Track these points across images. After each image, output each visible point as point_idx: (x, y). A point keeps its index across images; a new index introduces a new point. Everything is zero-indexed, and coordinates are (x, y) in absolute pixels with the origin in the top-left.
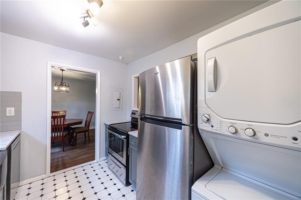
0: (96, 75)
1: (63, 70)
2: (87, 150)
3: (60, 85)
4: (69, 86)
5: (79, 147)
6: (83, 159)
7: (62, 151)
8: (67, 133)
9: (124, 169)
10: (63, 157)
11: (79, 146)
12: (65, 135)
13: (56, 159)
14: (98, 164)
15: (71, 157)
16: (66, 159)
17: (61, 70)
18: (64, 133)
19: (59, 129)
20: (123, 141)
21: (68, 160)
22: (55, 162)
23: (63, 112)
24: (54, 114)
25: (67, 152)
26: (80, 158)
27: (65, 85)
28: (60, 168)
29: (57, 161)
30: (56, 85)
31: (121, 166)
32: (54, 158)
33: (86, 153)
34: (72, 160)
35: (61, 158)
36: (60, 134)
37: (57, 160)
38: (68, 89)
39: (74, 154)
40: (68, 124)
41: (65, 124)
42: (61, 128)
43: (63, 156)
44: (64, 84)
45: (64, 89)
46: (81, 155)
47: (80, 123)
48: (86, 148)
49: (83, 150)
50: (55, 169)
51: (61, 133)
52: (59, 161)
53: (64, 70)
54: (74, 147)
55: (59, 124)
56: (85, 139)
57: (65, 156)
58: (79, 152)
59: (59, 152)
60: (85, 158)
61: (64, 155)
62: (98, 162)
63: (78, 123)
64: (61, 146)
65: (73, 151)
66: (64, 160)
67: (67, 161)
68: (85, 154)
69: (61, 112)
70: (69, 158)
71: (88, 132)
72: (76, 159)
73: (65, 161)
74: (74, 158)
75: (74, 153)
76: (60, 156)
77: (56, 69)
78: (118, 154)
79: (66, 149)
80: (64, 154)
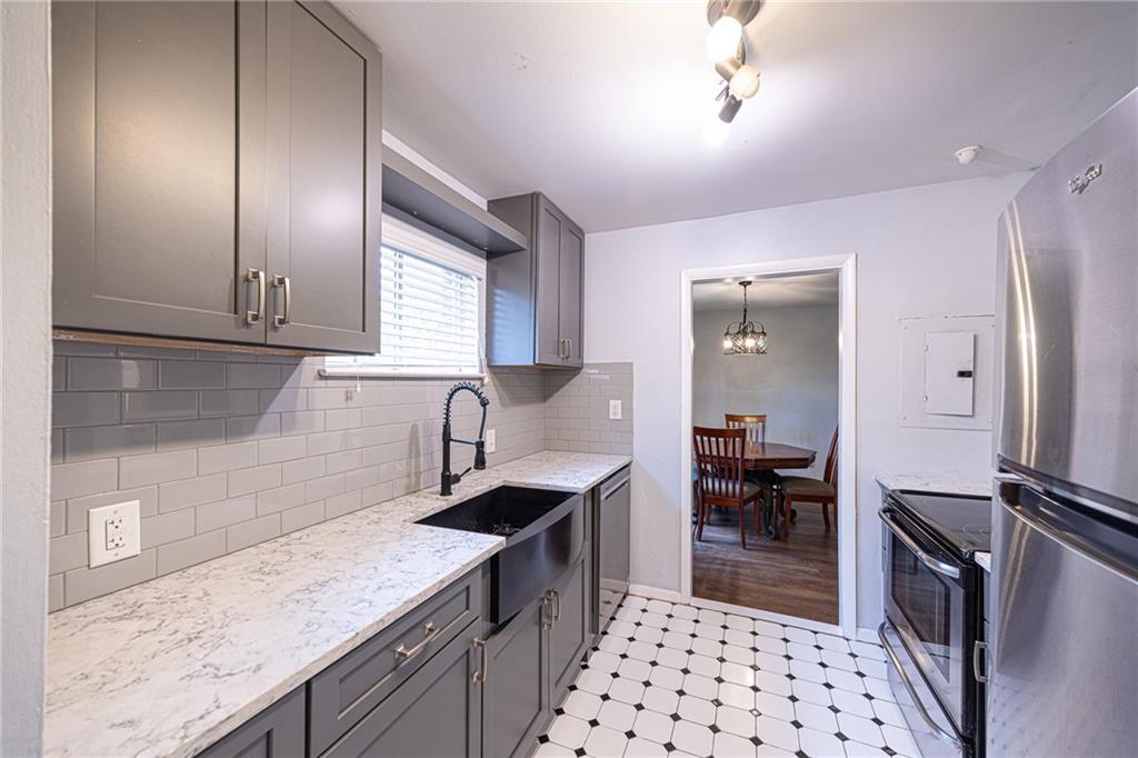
0: (837, 276)
1: (745, 284)
2: (821, 571)
3: (738, 333)
4: (763, 333)
5: (794, 550)
6: (795, 597)
7: (738, 544)
8: (756, 489)
9: (953, 746)
10: (736, 564)
11: (796, 547)
12: (752, 494)
13: (718, 562)
14: (845, 647)
15: (761, 574)
16: (743, 575)
17: (741, 283)
18: (745, 488)
19: (730, 469)
20: (947, 589)
21: (748, 581)
22: (715, 570)
23: (754, 420)
24: (731, 423)
25: (753, 553)
26: (788, 592)
27: (753, 332)
28: (720, 594)
29: (719, 570)
30: (727, 334)
31: (937, 714)
32: (716, 558)
33: (814, 583)
34: (762, 587)
35: (732, 566)
36: (734, 488)
37: (719, 567)
38: (761, 343)
39: (772, 568)
40: (756, 460)
41: (747, 460)
42: (737, 469)
43: (738, 562)
44: (749, 330)
45: (750, 343)
46: (793, 583)
47: (804, 463)
48: (821, 565)
49: (807, 569)
50: (709, 592)
51: (738, 486)
52: (724, 571)
53: (750, 283)
54: (777, 544)
55: (730, 455)
56: (824, 527)
57: (743, 562)
58: (790, 567)
59: (733, 544)
60: (805, 599)
61: (742, 559)
62: (847, 640)
63: (792, 464)
64: (738, 526)
65: (771, 556)
66: (737, 573)
67: (745, 580)
68: (806, 584)
69: (748, 419)
70: (753, 577)
71: (833, 502)
72: (771, 589)
73: (738, 579)
74: (769, 582)
75: (774, 566)
76: (730, 556)
77: (728, 284)
78: (928, 649)
79: (753, 542)
80: (743, 555)
